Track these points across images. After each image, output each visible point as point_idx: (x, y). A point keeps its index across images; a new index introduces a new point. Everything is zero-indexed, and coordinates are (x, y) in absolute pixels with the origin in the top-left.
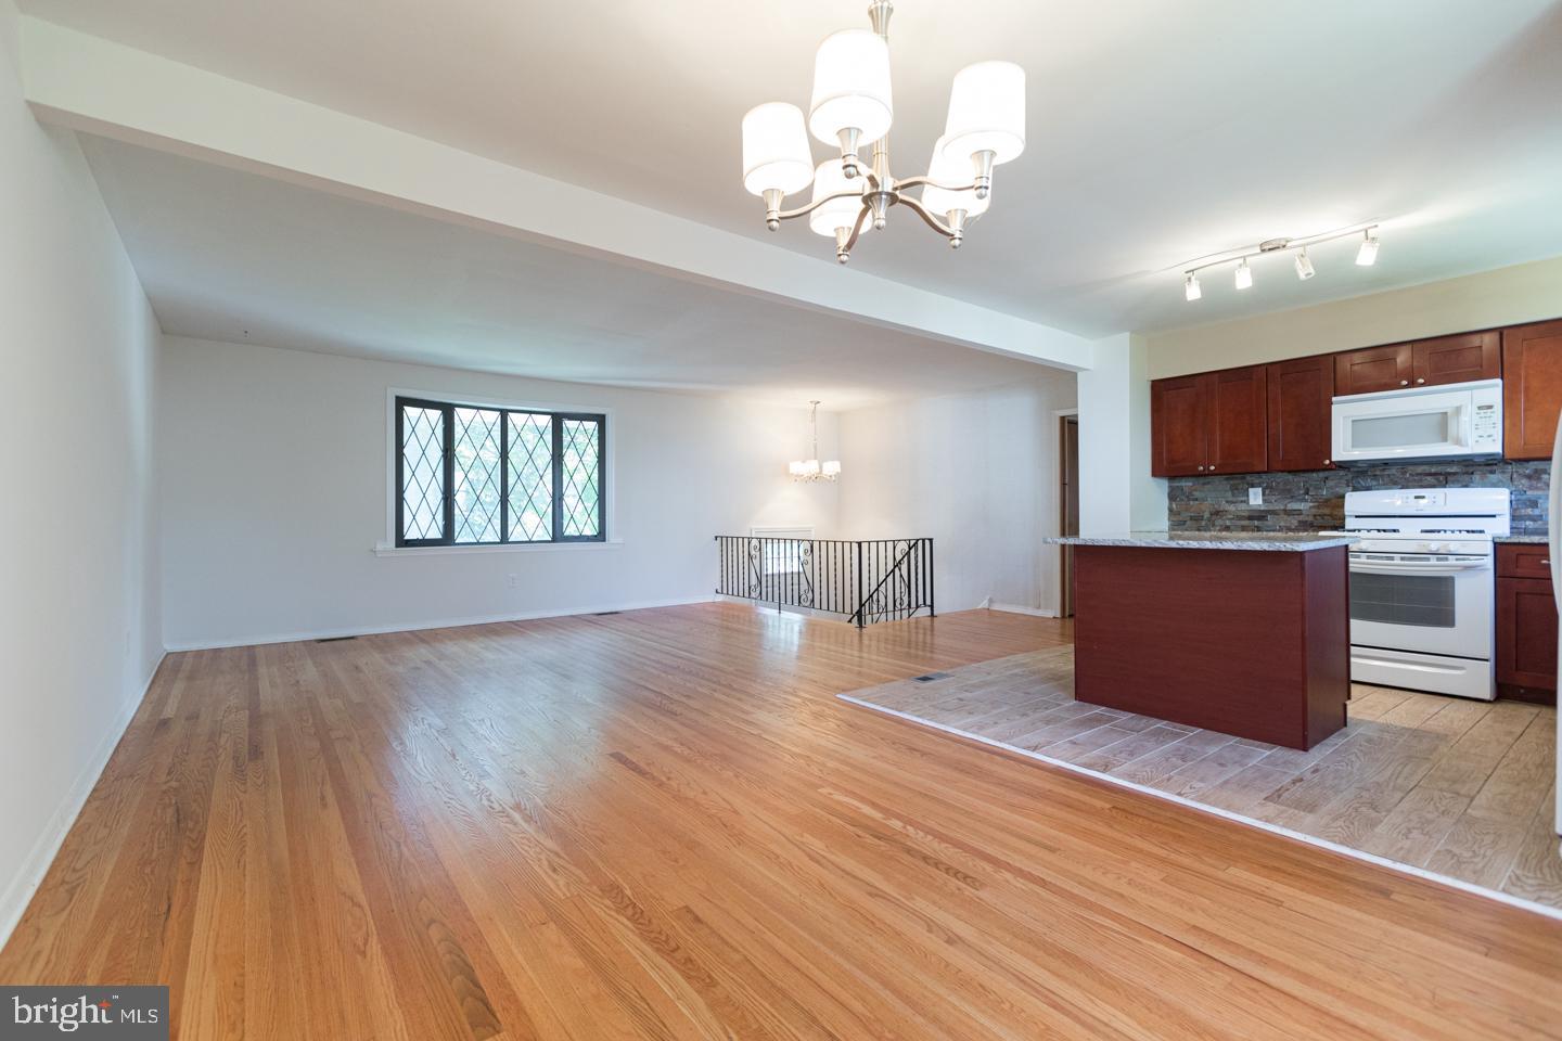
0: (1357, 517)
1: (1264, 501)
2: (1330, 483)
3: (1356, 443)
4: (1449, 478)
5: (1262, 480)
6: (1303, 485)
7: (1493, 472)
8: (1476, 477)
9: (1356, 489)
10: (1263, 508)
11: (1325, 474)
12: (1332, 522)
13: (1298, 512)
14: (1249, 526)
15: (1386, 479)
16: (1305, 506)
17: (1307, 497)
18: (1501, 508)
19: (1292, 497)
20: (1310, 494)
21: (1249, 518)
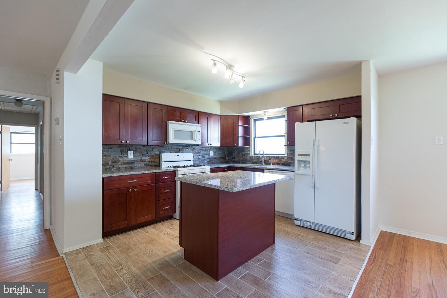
0: (164, 162)
1: (134, 156)
2: (154, 150)
3: (175, 138)
4: (180, 150)
5: (132, 148)
6: (146, 150)
7: (187, 149)
8: (185, 150)
9: (160, 153)
10: (133, 159)
11: (153, 147)
12: (154, 164)
13: (144, 161)
14: (128, 167)
15: (168, 149)
16: (147, 158)
17: (148, 155)
18: (192, 159)
19: (143, 155)
20: (149, 154)
21: (128, 163)
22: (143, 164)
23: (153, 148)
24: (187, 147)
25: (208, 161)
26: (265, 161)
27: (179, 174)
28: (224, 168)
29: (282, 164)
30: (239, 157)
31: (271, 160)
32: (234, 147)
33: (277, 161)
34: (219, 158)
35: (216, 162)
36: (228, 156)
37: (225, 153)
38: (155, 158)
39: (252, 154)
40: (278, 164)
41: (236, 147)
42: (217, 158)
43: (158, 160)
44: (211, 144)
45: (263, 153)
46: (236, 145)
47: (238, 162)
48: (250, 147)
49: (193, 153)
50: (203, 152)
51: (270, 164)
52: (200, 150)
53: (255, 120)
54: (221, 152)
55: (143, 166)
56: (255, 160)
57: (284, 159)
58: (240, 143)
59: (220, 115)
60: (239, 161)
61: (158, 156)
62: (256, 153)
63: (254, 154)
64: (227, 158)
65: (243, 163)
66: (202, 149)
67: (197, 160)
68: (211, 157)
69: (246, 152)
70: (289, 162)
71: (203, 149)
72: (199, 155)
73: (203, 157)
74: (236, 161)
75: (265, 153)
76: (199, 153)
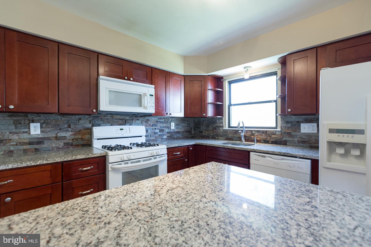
0: (98, 139)
1: (42, 131)
2: (81, 122)
3: (111, 103)
4: (127, 122)
5: (39, 118)
6: (67, 122)
7: (138, 120)
8: (134, 121)
9: (93, 125)
10: (40, 136)
11: (80, 116)
12: (82, 142)
13: (64, 138)
14: (29, 149)
15: (106, 121)
16: (68, 134)
17: (69, 129)
18: (144, 133)
19: (60, 129)
20: (71, 127)
21: (30, 144)
22: (61, 144)
23: (80, 119)
24: (138, 118)
25: (168, 136)
26: (245, 136)
27: (110, 162)
28: (188, 147)
29: (272, 141)
30: (208, 131)
31: (254, 135)
32: (202, 117)
33: (264, 137)
34: (183, 131)
35: (179, 137)
36: (195, 130)
37: (190, 125)
38: (84, 134)
39: (226, 127)
40: (266, 142)
41: (205, 117)
42: (181, 132)
43: (89, 136)
44: (170, 114)
45: (243, 126)
46: (204, 115)
47: (207, 138)
48: (224, 118)
49: (146, 126)
50: (161, 125)
51: (253, 141)
52: (157, 121)
53: (230, 83)
54: (186, 125)
55: (61, 147)
56: (230, 136)
57: (275, 134)
58: (210, 112)
59: (183, 76)
60: (208, 136)
61: (89, 131)
62: (231, 126)
63: (229, 128)
64: (193, 132)
65: (214, 138)
66: (159, 120)
67: (152, 135)
68: (172, 131)
69: (218, 125)
70: (284, 139)
71: (161, 120)
72: (155, 129)
73: (161, 131)
74: (205, 136)
75: (245, 126)
76: (156, 125)
